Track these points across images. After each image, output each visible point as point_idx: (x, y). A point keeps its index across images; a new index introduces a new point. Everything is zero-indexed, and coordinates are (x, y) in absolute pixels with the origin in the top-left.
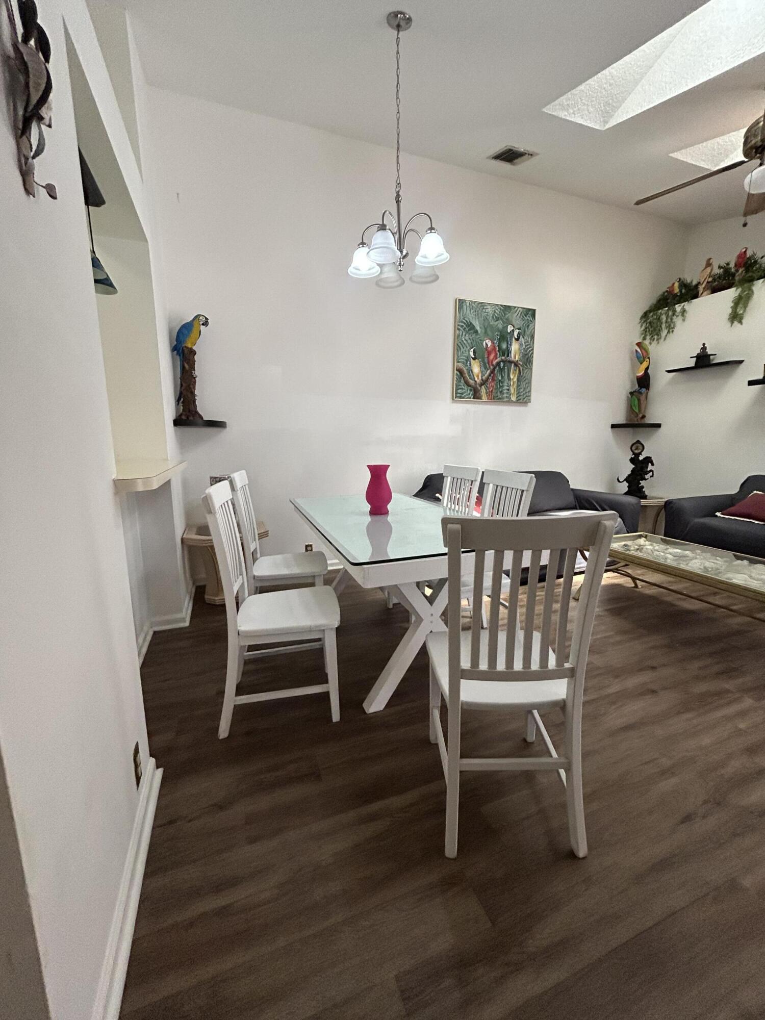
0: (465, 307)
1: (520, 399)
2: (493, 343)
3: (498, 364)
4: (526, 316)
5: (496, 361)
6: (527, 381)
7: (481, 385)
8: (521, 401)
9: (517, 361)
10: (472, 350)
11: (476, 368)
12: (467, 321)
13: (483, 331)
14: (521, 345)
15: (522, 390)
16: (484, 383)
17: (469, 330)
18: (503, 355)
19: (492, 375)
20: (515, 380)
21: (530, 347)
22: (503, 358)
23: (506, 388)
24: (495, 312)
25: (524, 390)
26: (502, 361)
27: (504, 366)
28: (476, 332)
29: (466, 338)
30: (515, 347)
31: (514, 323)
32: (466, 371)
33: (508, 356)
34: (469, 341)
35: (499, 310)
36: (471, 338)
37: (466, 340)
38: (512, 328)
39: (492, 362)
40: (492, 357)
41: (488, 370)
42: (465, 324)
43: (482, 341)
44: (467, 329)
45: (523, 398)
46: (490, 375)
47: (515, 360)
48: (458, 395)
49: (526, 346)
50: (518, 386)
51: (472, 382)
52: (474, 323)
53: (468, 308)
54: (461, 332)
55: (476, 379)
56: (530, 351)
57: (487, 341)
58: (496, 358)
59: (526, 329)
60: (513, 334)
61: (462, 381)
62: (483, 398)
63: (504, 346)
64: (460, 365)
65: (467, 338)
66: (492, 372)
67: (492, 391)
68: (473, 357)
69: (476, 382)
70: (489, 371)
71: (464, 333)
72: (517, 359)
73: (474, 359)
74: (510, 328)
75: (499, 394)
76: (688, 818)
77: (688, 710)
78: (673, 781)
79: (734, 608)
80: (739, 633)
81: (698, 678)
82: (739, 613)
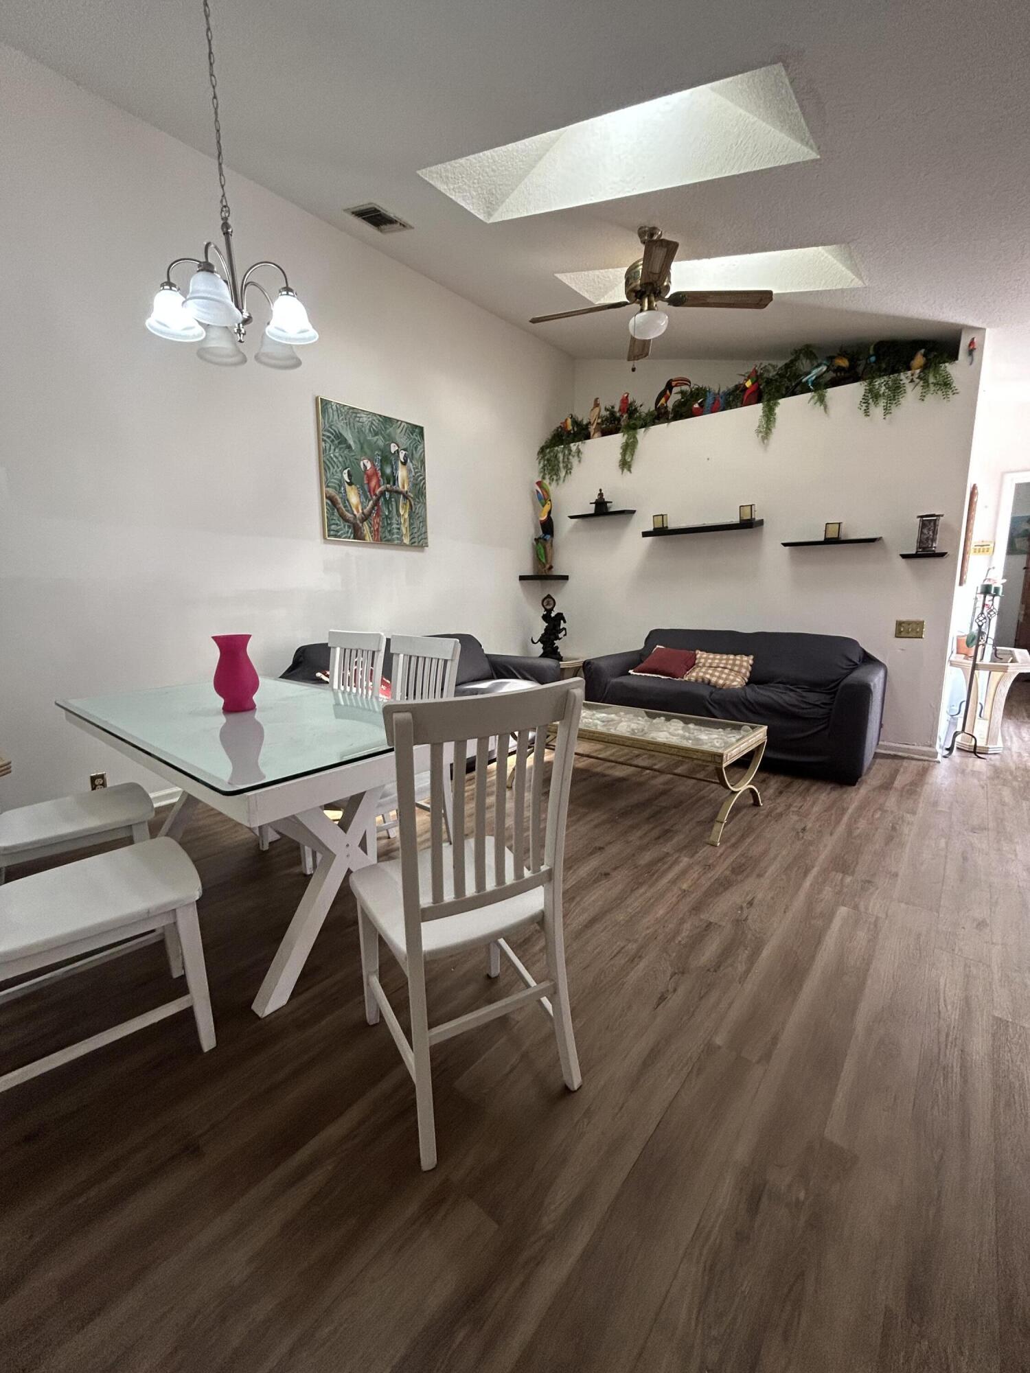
0: (330, 410)
1: (414, 542)
2: (373, 465)
3: (383, 493)
4: (412, 435)
5: (380, 489)
6: (421, 519)
7: (363, 520)
8: (416, 544)
9: (407, 492)
10: (346, 471)
11: (354, 497)
12: (335, 431)
13: (359, 446)
14: (409, 471)
15: (416, 530)
16: (366, 518)
17: (339, 443)
18: (388, 483)
19: (376, 508)
20: (406, 516)
21: (421, 475)
22: (388, 486)
23: (395, 526)
24: (372, 423)
25: (418, 531)
26: (387, 490)
27: (390, 498)
28: (349, 447)
29: (335, 453)
30: (402, 473)
31: (398, 440)
32: (339, 500)
33: (394, 484)
34: (340, 459)
35: (377, 421)
36: (343, 455)
37: (337, 458)
38: (397, 448)
39: (374, 491)
40: (373, 483)
41: (369, 501)
42: (333, 434)
43: (358, 460)
44: (336, 442)
45: (419, 541)
46: (373, 508)
47: (403, 490)
48: (331, 533)
49: (416, 473)
50: (411, 524)
51: (349, 515)
52: (345, 434)
53: (335, 413)
54: (328, 445)
55: (355, 513)
56: (421, 480)
57: (365, 461)
58: (380, 486)
59: (414, 452)
60: (398, 456)
61: (336, 513)
62: (367, 538)
63: (388, 471)
64: (332, 492)
65: (337, 454)
66: (376, 504)
67: (378, 529)
68: (349, 481)
69: (355, 515)
70: (371, 502)
71: (333, 448)
72: (406, 489)
73: (350, 484)
74: (393, 448)
75: (387, 534)
76: (662, 998)
77: (641, 884)
78: (642, 965)
79: (656, 767)
80: (664, 793)
81: (642, 849)
82: (661, 772)
